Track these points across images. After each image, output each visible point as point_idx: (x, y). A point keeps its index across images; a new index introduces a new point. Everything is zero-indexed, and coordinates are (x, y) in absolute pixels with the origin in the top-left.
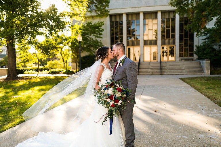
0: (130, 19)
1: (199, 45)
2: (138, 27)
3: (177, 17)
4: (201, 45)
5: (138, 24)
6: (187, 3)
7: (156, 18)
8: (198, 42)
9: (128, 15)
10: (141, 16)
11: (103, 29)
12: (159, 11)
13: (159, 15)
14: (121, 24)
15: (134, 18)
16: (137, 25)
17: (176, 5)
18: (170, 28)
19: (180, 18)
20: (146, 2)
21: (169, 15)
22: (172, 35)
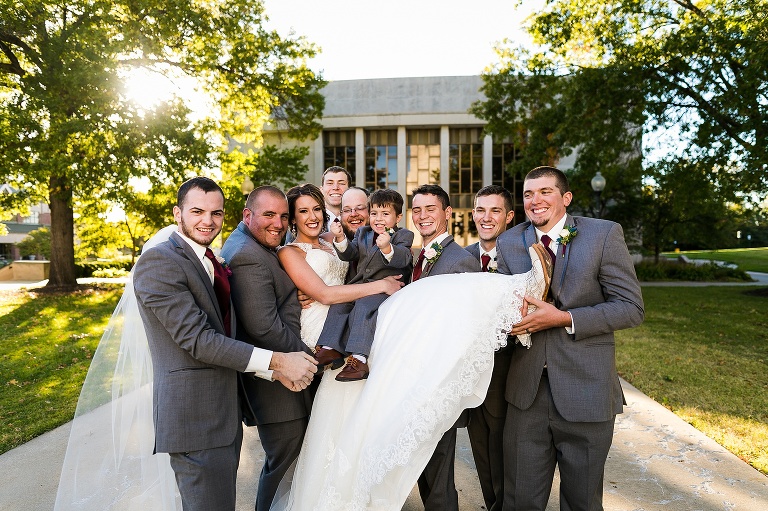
0: (373, 141)
2: (392, 162)
3: (488, 141)
5: (392, 155)
6: (512, 110)
7: (437, 141)
9: (368, 131)
10: (402, 136)
11: (306, 166)
12: (445, 125)
13: (445, 135)
14: (352, 153)
15: (384, 141)
16: (389, 158)
17: (487, 115)
18: (471, 169)
19: (494, 144)
20: (412, 103)
21: (468, 137)
22: (474, 185)
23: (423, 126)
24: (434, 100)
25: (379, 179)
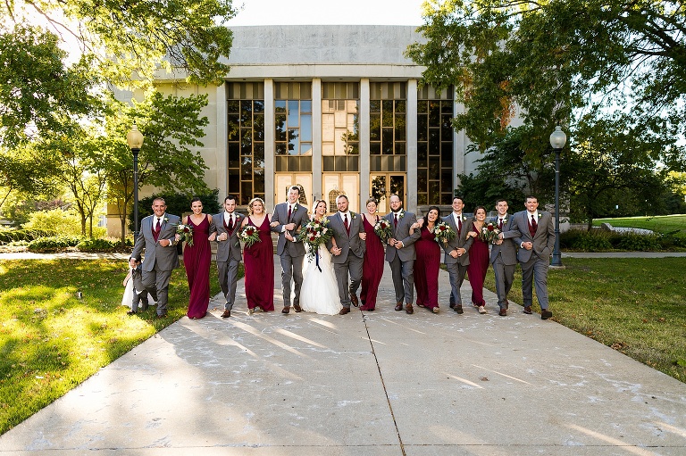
0: (284, 95)
1: (468, 175)
2: (306, 118)
4: (471, 175)
5: (305, 111)
6: (455, 55)
7: (357, 96)
8: (465, 167)
9: (278, 83)
10: (317, 89)
11: (205, 119)
12: (364, 78)
13: (365, 89)
14: (260, 108)
15: (297, 95)
16: (303, 114)
18: (394, 127)
19: (419, 101)
20: (327, 54)
21: (391, 92)
22: (397, 146)
23: (341, 78)
24: (351, 51)
25: (290, 141)
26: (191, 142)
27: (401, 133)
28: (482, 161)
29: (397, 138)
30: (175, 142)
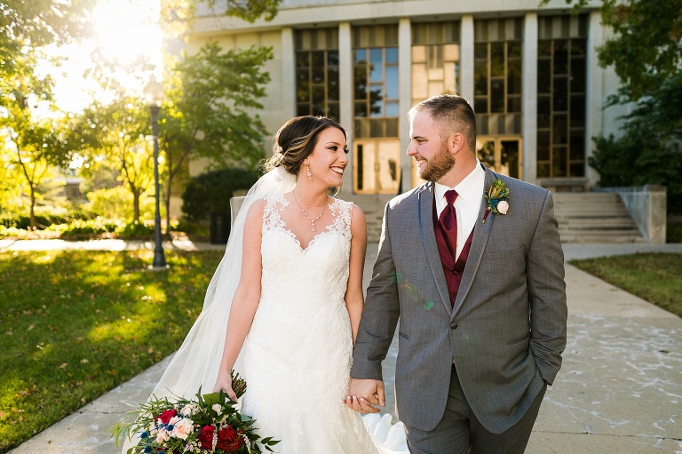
0: (364, 42)
1: (606, 137)
2: (391, 71)
4: (612, 136)
5: (391, 61)
7: (456, 39)
8: (603, 127)
9: (357, 27)
10: (405, 32)
11: (266, 75)
12: (467, 14)
13: (467, 29)
14: (334, 60)
15: (380, 42)
16: (388, 65)
18: (505, 77)
19: (540, 42)
21: (502, 32)
22: (510, 101)
23: (436, 16)
25: (372, 103)
26: (248, 103)
27: (515, 83)
28: (628, 117)
29: (510, 92)
30: (230, 103)
